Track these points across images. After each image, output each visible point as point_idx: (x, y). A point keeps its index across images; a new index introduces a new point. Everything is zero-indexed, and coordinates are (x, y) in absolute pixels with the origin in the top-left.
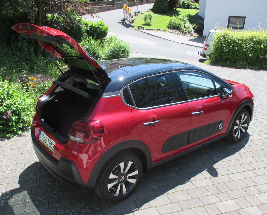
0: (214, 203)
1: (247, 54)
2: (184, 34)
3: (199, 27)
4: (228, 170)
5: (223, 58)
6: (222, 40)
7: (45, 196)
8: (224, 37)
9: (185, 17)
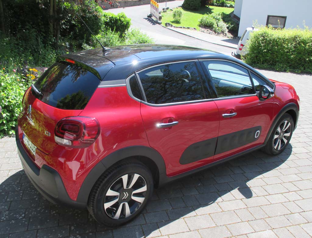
0: (246, 234)
1: (288, 55)
2: (217, 34)
3: (234, 27)
4: (265, 190)
5: (261, 59)
6: (260, 38)
7: (26, 213)
8: (262, 35)
9: (219, 15)
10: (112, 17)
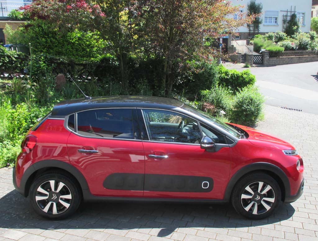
10: (234, 74)
